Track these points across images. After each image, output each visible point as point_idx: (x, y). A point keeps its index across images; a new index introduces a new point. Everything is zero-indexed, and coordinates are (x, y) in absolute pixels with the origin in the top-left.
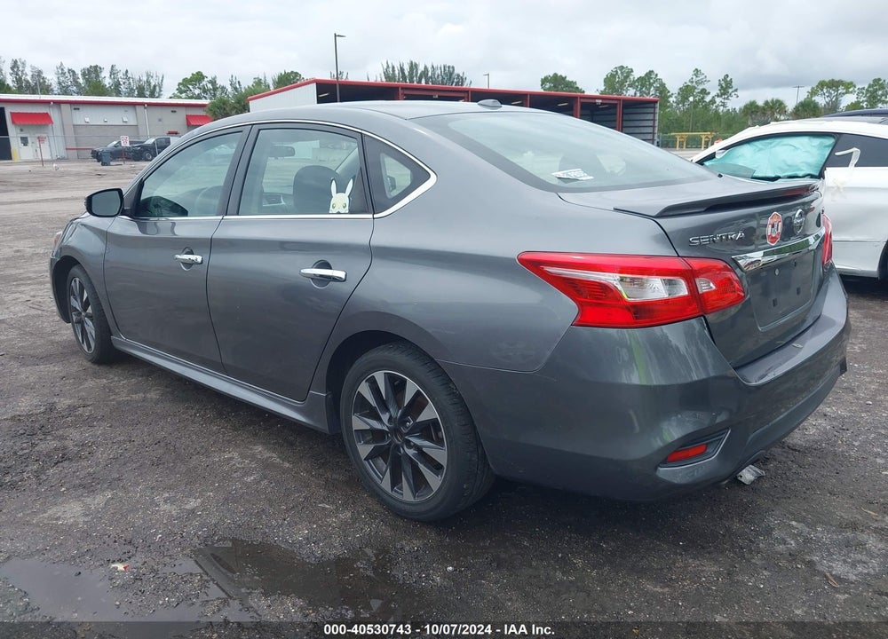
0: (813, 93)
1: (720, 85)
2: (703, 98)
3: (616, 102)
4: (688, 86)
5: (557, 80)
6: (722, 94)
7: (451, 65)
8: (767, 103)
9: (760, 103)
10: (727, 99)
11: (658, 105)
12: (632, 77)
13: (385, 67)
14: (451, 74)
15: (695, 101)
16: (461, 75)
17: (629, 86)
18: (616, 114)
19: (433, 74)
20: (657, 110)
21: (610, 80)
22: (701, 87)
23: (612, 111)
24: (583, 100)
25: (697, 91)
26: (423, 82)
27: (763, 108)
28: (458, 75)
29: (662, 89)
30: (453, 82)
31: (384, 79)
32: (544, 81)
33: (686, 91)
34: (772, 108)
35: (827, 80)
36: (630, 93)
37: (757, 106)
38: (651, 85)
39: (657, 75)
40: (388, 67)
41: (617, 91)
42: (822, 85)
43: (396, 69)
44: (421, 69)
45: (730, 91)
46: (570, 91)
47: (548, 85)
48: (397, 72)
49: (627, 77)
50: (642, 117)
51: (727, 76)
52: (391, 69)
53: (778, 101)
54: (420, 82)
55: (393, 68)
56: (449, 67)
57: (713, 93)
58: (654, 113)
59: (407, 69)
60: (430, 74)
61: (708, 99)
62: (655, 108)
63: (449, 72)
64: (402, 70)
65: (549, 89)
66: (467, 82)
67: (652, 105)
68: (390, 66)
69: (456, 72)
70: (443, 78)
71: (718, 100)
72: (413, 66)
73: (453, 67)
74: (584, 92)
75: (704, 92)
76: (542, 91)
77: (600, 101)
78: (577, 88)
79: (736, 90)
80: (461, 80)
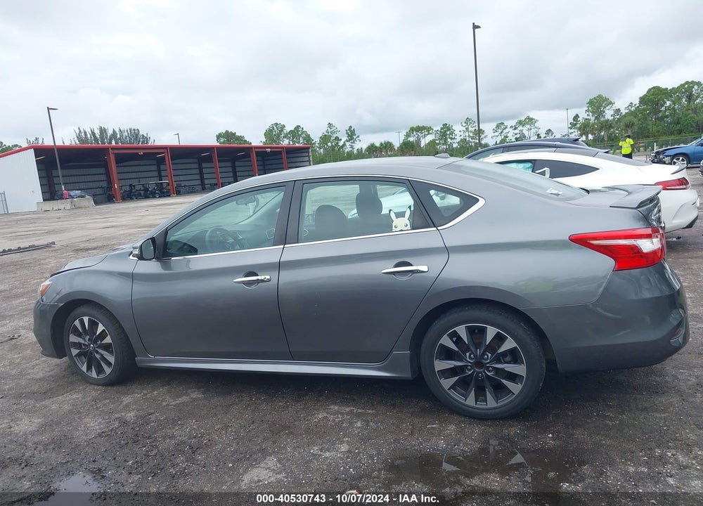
0: (408, 135)
1: (347, 133)
2: (337, 143)
3: (280, 150)
4: (325, 135)
5: (229, 136)
6: (350, 140)
7: (136, 128)
8: (381, 144)
9: (378, 145)
10: (354, 143)
11: (310, 150)
12: (285, 131)
13: (78, 132)
14: (137, 135)
15: (332, 146)
16: (145, 135)
17: (284, 137)
18: (282, 159)
19: (122, 136)
20: (311, 154)
21: (269, 134)
22: (335, 136)
23: (279, 156)
24: (256, 150)
25: (332, 138)
26: (113, 143)
27: (380, 148)
28: (143, 136)
29: (308, 138)
30: (139, 141)
31: (77, 142)
32: (219, 137)
33: (325, 139)
34: (385, 147)
35: (415, 126)
36: (285, 143)
37: (376, 147)
38: (300, 136)
39: (303, 129)
40: (80, 131)
41: (275, 141)
42: (412, 130)
43: (88, 134)
44: (110, 132)
45: (355, 137)
46: (240, 144)
47: (222, 140)
48: (89, 136)
49: (282, 131)
50: (301, 159)
51: (351, 127)
52: (83, 134)
53: (388, 142)
54: (110, 143)
55: (85, 133)
56: (134, 130)
57: (344, 140)
58: (309, 156)
59: (97, 133)
60: (118, 136)
61: (341, 144)
62: (308, 152)
63: (135, 134)
64: (93, 133)
65: (224, 143)
66: (152, 140)
67: (306, 150)
68: (82, 131)
69: (141, 133)
70: (131, 139)
71: (348, 144)
72: (103, 131)
73: (138, 130)
74: (251, 143)
75: (337, 138)
76: (218, 144)
77: (269, 150)
78: (246, 141)
79: (358, 137)
80: (146, 139)
